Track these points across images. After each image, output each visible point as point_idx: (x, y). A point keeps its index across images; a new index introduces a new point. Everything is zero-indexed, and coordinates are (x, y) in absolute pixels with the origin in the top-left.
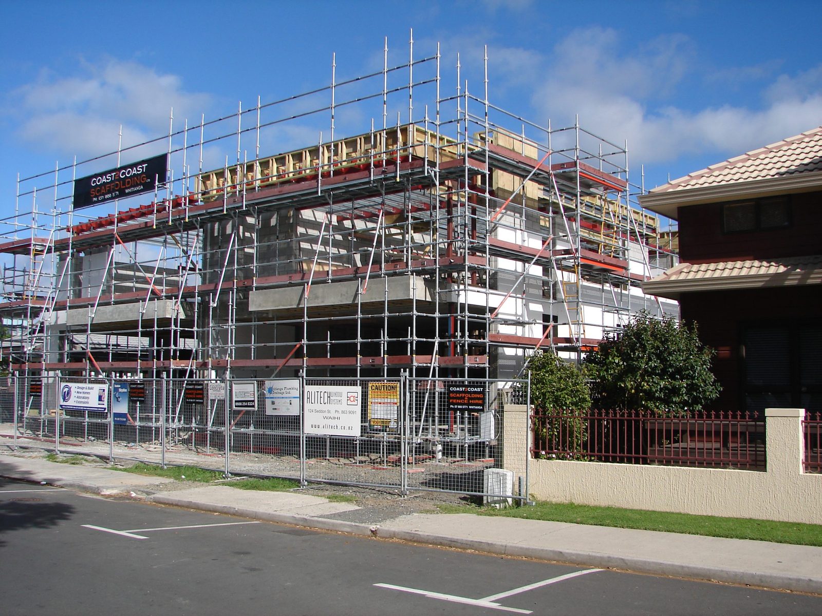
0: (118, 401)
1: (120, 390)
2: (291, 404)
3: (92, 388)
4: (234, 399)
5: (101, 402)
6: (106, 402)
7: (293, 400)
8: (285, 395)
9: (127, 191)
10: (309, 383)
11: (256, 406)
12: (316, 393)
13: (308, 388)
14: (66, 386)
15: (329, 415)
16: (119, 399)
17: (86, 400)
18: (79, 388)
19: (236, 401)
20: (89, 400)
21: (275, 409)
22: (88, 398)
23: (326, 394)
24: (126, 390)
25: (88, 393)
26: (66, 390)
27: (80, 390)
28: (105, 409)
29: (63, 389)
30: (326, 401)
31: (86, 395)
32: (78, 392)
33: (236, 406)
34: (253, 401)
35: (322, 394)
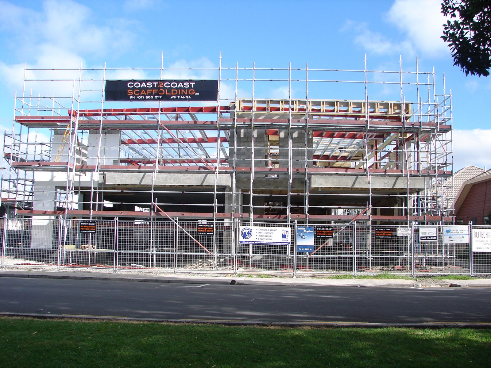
0: (302, 238)
1: (305, 231)
2: (463, 238)
4: (420, 236)
7: (464, 236)
8: (459, 234)
9: (172, 97)
10: (474, 228)
11: (437, 239)
12: (479, 233)
13: (474, 230)
15: (487, 243)
16: (304, 237)
17: (270, 238)
19: (421, 237)
20: (272, 238)
21: (452, 240)
23: (485, 233)
24: (312, 231)
28: (288, 243)
30: (485, 236)
31: (269, 235)
33: (421, 240)
34: (436, 237)
35: (483, 233)
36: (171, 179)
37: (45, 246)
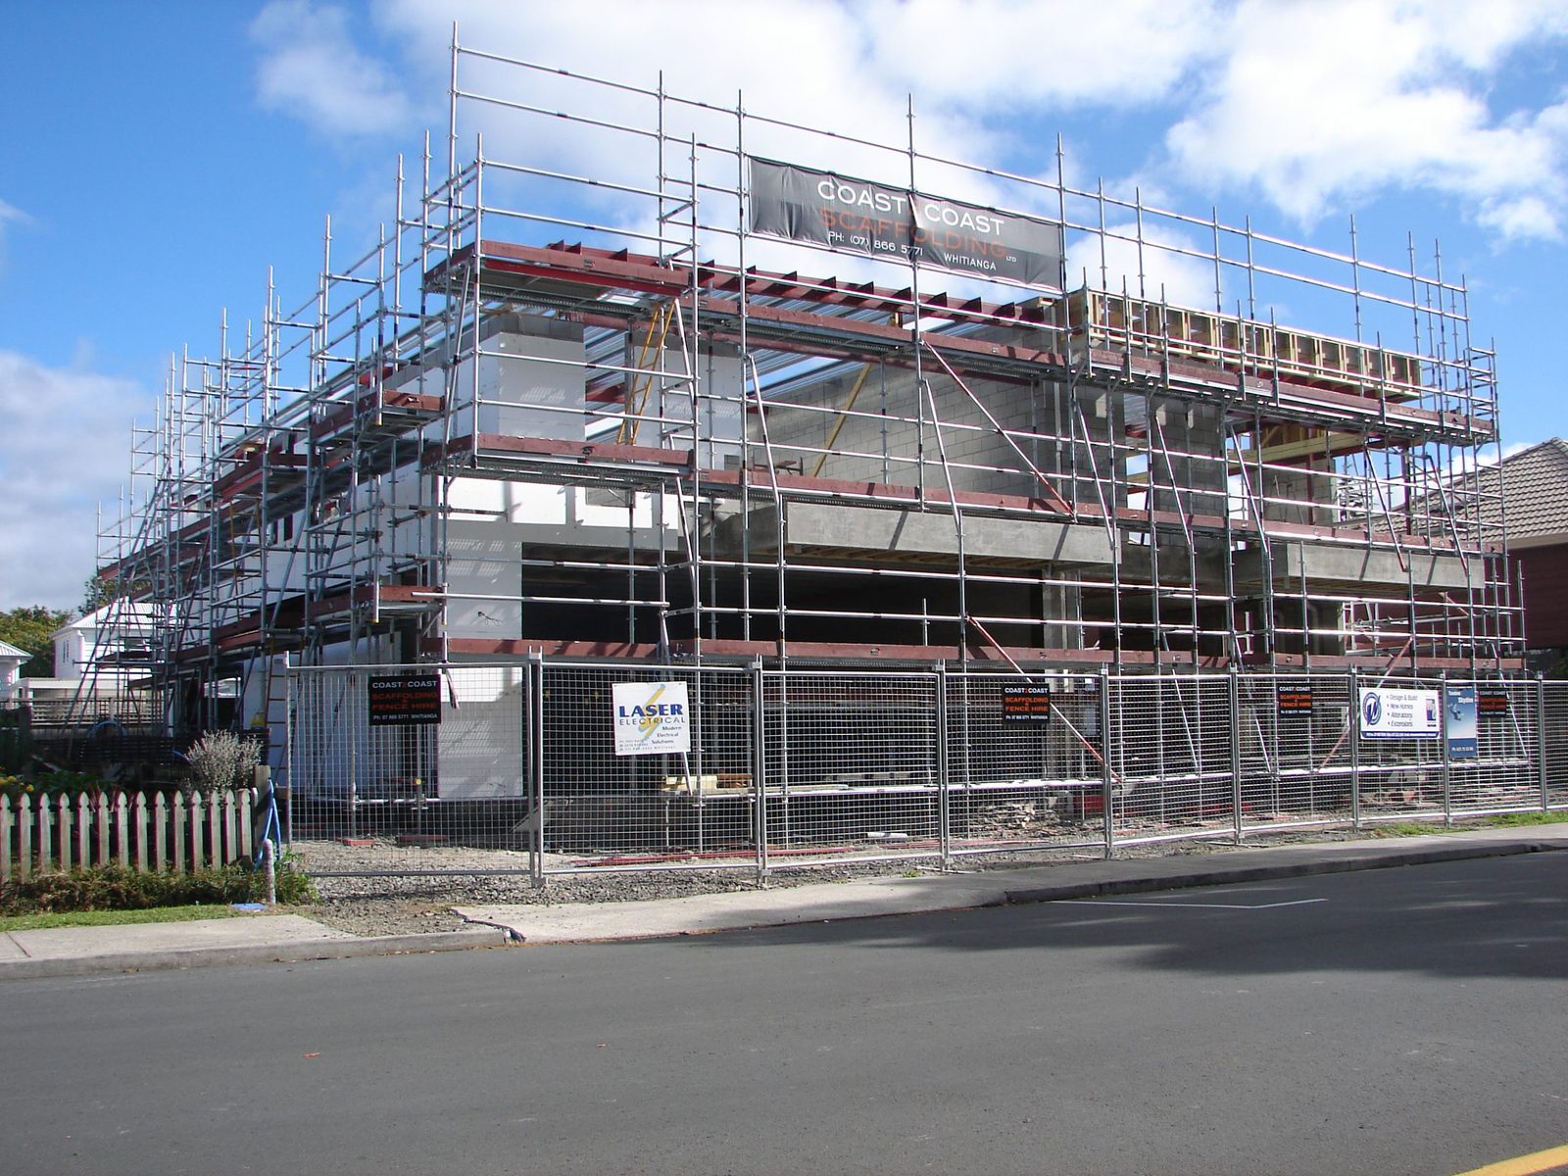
0: (1456, 718)
1: (1461, 700)
3: (1415, 698)
5: (1431, 723)
6: (1437, 722)
9: (947, 257)
14: (1371, 695)
16: (1459, 716)
17: (1407, 720)
18: (1393, 697)
20: (1413, 720)
22: (1410, 715)
24: (1471, 700)
25: (1410, 707)
26: (1371, 701)
27: (1396, 702)
28: (1437, 733)
29: (1366, 700)
31: (1407, 711)
32: (1393, 706)
36: (978, 535)
37: (495, 787)
